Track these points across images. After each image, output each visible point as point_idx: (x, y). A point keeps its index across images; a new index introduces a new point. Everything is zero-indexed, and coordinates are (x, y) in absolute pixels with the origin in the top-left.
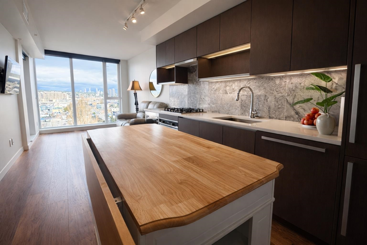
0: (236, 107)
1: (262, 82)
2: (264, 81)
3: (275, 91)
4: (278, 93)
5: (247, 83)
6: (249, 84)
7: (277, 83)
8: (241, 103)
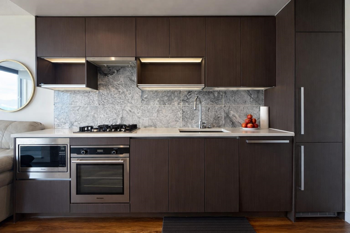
0: (177, 119)
1: (203, 94)
2: (204, 93)
3: (214, 102)
4: (217, 105)
5: (188, 94)
6: (190, 95)
7: (216, 96)
8: (183, 114)
